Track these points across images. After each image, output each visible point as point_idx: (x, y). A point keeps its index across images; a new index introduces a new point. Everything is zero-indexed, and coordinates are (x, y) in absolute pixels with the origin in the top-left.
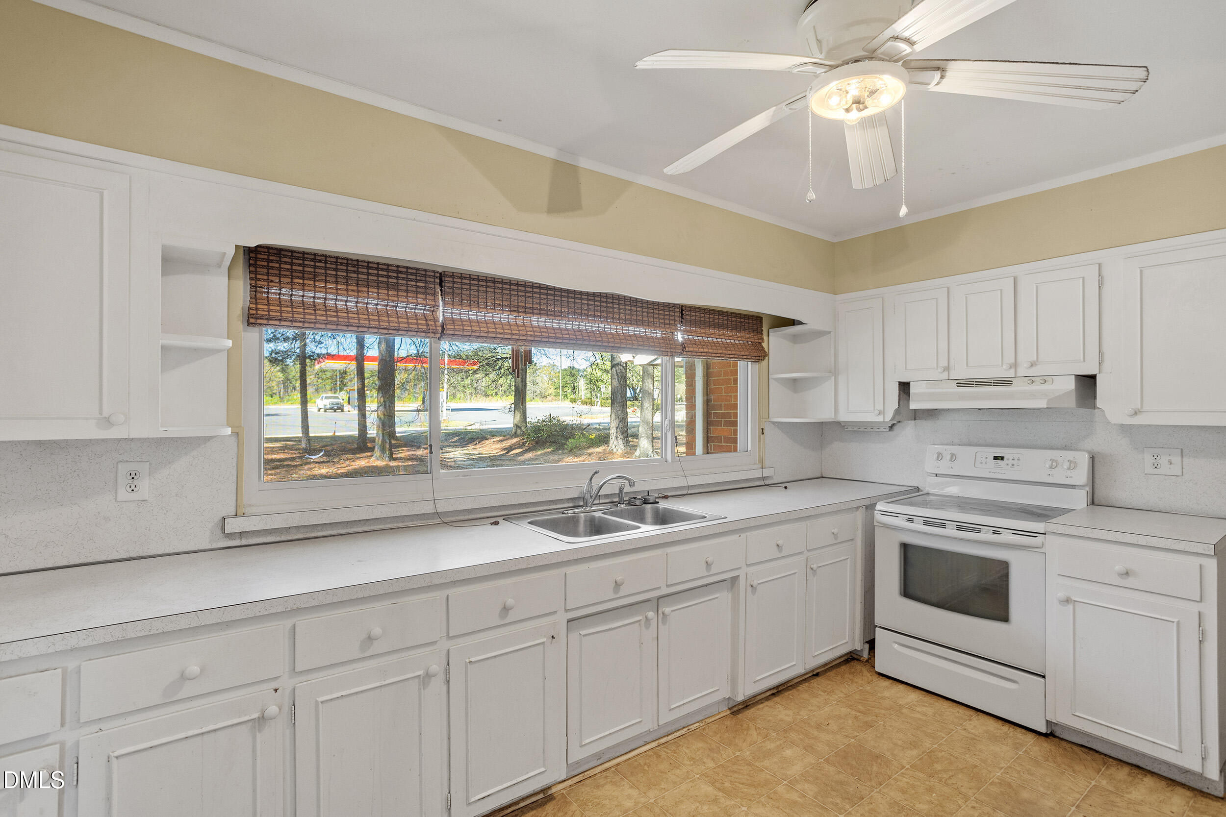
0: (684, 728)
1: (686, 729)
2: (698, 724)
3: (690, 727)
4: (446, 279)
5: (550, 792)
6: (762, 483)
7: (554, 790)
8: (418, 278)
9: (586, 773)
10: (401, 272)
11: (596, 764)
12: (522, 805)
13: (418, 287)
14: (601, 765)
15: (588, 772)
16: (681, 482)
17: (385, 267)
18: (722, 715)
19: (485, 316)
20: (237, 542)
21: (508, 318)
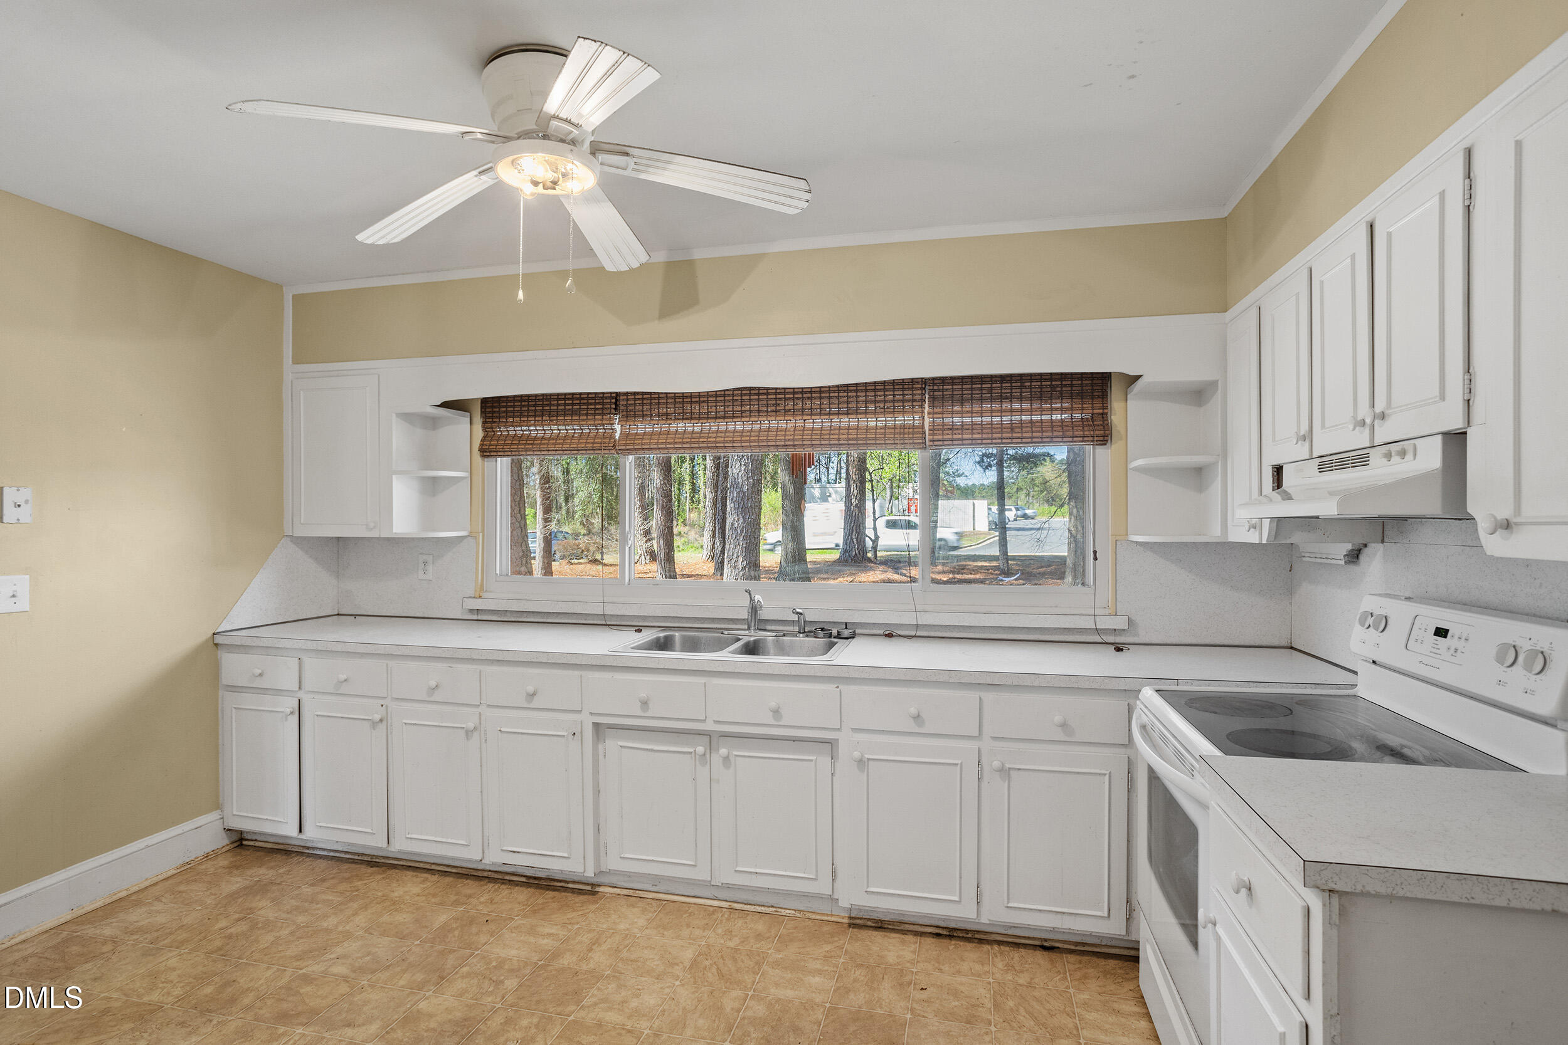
0: (772, 907)
1: (774, 909)
2: (793, 912)
3: (780, 910)
4: (621, 398)
5: (597, 889)
6: (1097, 639)
7: (601, 889)
8: (597, 401)
9: (637, 892)
10: (583, 399)
11: (650, 889)
12: (570, 886)
13: (596, 409)
14: (657, 892)
15: (640, 892)
16: (909, 619)
17: (570, 396)
18: (833, 919)
19: (661, 428)
20: (475, 617)
21: (685, 427)
